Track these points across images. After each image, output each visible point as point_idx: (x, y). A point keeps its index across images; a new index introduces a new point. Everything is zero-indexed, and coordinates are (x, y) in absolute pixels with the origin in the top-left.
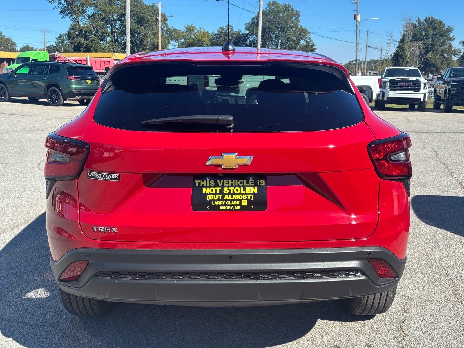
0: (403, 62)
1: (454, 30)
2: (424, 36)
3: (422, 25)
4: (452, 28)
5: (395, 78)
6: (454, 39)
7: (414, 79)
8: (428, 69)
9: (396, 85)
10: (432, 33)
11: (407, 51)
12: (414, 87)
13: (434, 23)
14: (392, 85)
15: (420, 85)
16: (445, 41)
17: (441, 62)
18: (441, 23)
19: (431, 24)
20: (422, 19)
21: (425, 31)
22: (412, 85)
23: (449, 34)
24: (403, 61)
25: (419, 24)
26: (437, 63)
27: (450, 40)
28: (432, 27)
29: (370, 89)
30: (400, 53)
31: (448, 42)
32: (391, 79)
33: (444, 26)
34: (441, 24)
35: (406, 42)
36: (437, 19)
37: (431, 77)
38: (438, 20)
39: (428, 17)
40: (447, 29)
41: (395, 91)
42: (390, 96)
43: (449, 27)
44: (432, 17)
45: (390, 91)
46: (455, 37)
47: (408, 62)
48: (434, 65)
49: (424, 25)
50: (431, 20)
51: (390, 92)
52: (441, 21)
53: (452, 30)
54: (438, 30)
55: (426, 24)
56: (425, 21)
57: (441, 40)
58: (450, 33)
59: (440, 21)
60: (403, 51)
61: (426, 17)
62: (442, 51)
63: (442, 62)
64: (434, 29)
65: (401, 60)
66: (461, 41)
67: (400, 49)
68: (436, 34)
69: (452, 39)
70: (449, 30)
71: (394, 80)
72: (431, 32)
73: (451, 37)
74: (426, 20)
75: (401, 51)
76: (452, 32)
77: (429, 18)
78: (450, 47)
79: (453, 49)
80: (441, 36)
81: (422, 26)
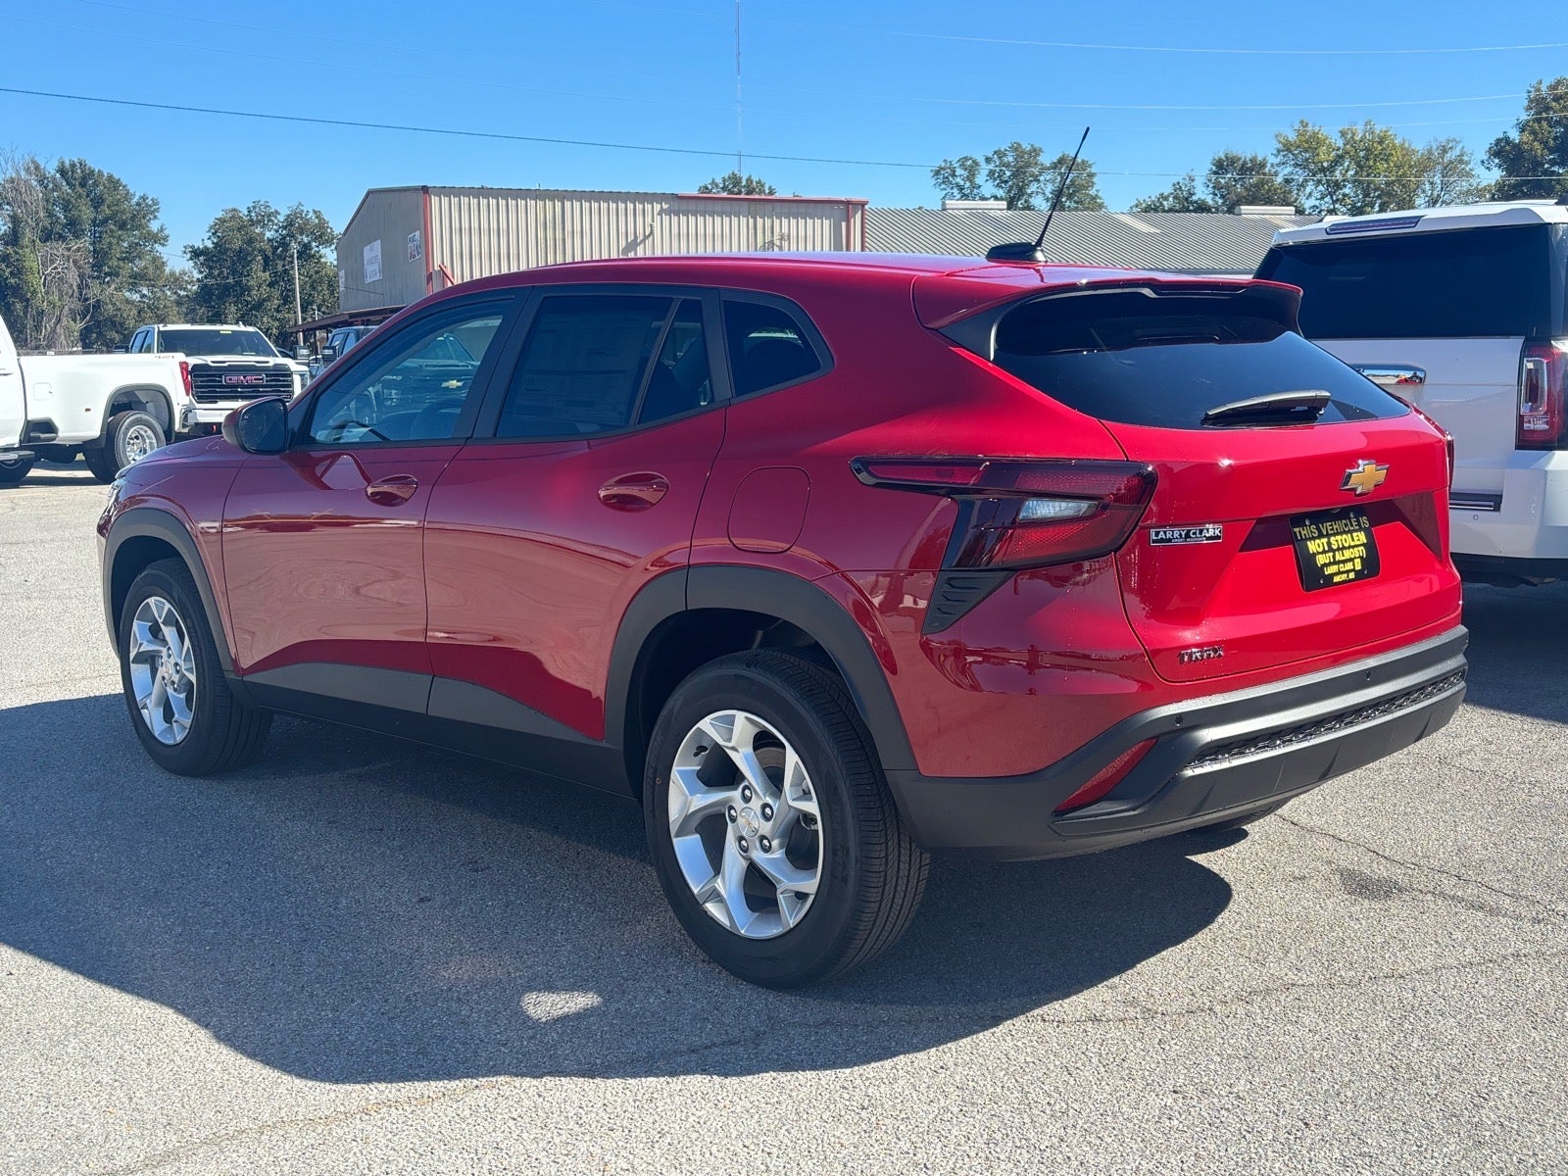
0: (27, 312)
1: (160, 210)
2: (66, 226)
3: (51, 185)
4: (155, 202)
5: (209, 360)
6: (166, 238)
9: (215, 381)
10: (92, 216)
11: (36, 275)
12: (271, 386)
13: (91, 182)
14: (202, 382)
15: (292, 381)
16: (137, 244)
17: (135, 312)
18: (114, 184)
19: (83, 185)
20: (51, 169)
21: (66, 209)
22: (267, 381)
23: (149, 221)
24: (26, 307)
25: (41, 182)
26: (125, 315)
27: (155, 242)
28: (88, 196)
29: (162, 394)
30: (13, 281)
31: (148, 248)
32: (195, 365)
33: (127, 196)
34: (116, 189)
35: (26, 241)
36: (99, 171)
38: (106, 175)
39: (67, 163)
40: (138, 204)
41: (216, 402)
42: (202, 420)
43: (144, 198)
44: (81, 165)
45: (198, 403)
46: (166, 232)
47: (43, 311)
48: (114, 324)
49: (57, 187)
50: (79, 171)
51: (198, 406)
52: (116, 177)
53: (157, 210)
54: (109, 207)
55: (64, 184)
56: (58, 175)
57: (123, 241)
58: (150, 219)
59: (110, 177)
60: (20, 272)
61: (63, 163)
62: (134, 276)
63: (139, 312)
64: (97, 203)
65: (18, 306)
66: (185, 247)
67: (7, 267)
68: (104, 222)
69: (160, 238)
70: (146, 210)
72: (86, 213)
73: (156, 231)
74: (62, 171)
75: (11, 273)
76: (155, 217)
77: (73, 165)
78: (158, 263)
79: (167, 270)
80: (122, 226)
81: (53, 190)
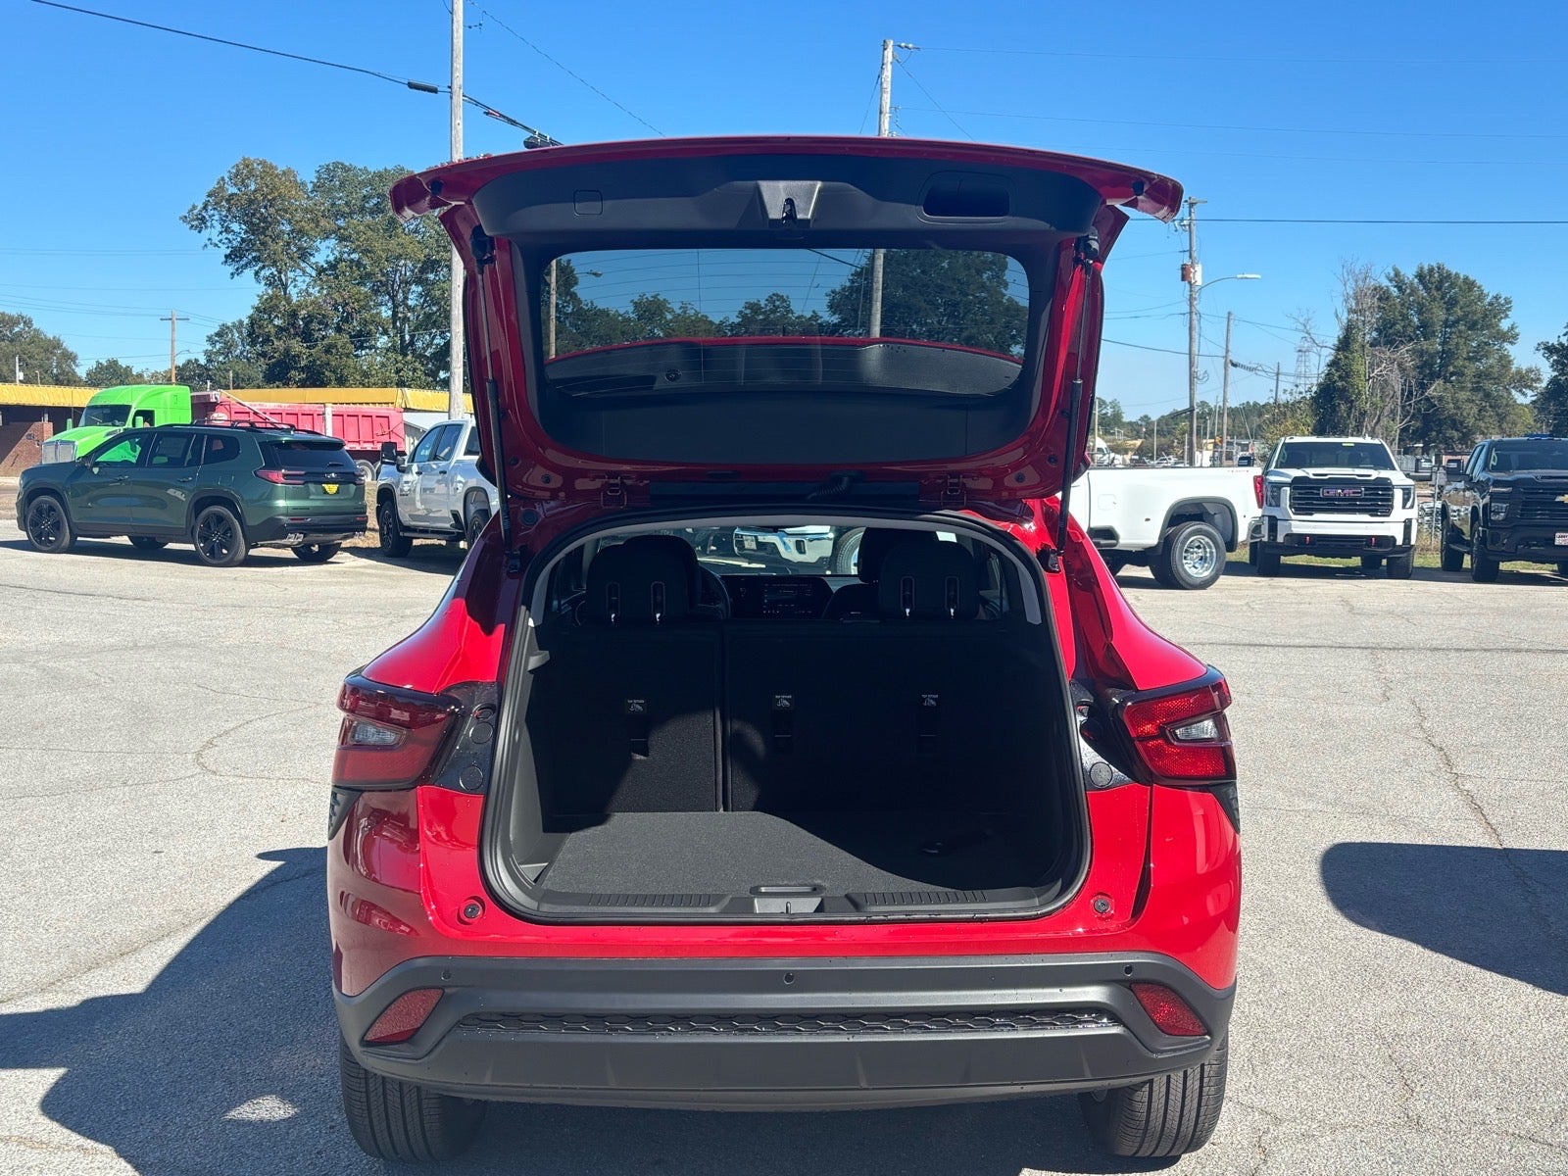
0: (1351, 412)
1: (1513, 309)
2: (1418, 328)
3: (1408, 291)
4: (1508, 301)
5: (1311, 472)
6: (1515, 337)
7: (1369, 476)
8: (1434, 433)
9: (1313, 493)
10: (1443, 317)
11: (1363, 378)
12: (1371, 500)
13: (1447, 285)
14: (1300, 494)
15: (1393, 495)
16: (1485, 343)
17: (1475, 410)
18: (1470, 285)
19: (1438, 289)
20: (1409, 274)
21: (1420, 312)
22: (1365, 495)
23: (1499, 320)
24: (1350, 408)
25: (1400, 289)
26: (1465, 414)
27: (1504, 341)
28: (1442, 298)
29: (1227, 508)
30: (1340, 384)
31: (1496, 347)
32: (1295, 478)
33: (1481, 296)
34: (1470, 290)
35: (1356, 346)
36: (1456, 274)
37: (1424, 469)
38: (1462, 277)
39: (1426, 268)
40: (1491, 304)
41: (1311, 514)
42: (1295, 530)
43: (1497, 298)
44: (1439, 268)
45: (1295, 514)
46: (1517, 331)
47: (1365, 412)
48: (1454, 421)
49: (1413, 292)
50: (1436, 275)
51: (1294, 517)
52: (1471, 278)
53: (1509, 309)
54: (1461, 309)
55: (1421, 287)
56: (1416, 280)
57: (1473, 340)
58: (1501, 318)
59: (1466, 278)
60: (1348, 376)
61: (1422, 269)
62: (1479, 375)
63: (1480, 411)
64: (1451, 304)
65: (1343, 407)
66: (1539, 344)
67: (1336, 370)
68: (1457, 322)
69: (1510, 337)
70: (1499, 308)
71: (1305, 479)
72: (1439, 314)
73: (1506, 329)
74: (1420, 276)
75: (1340, 377)
76: (1507, 316)
77: (1431, 270)
78: (1505, 361)
79: (1514, 369)
80: (1472, 326)
81: (1410, 295)
